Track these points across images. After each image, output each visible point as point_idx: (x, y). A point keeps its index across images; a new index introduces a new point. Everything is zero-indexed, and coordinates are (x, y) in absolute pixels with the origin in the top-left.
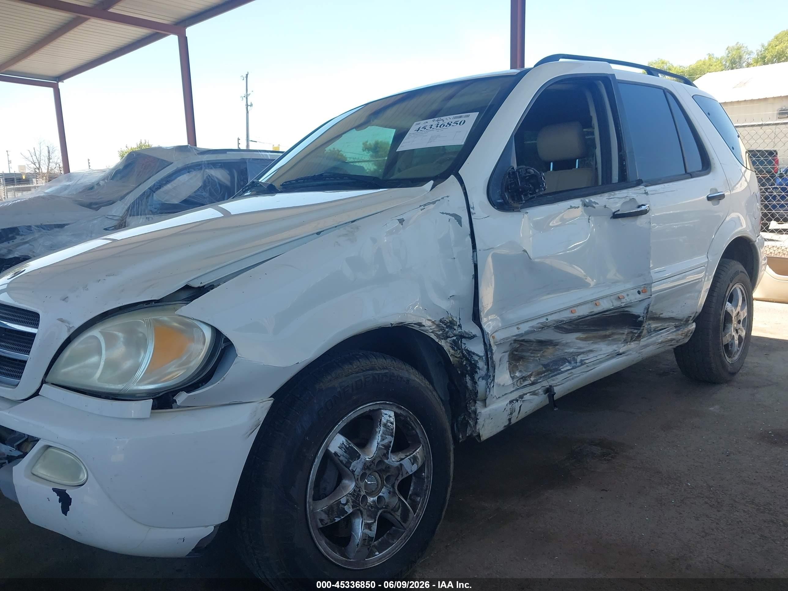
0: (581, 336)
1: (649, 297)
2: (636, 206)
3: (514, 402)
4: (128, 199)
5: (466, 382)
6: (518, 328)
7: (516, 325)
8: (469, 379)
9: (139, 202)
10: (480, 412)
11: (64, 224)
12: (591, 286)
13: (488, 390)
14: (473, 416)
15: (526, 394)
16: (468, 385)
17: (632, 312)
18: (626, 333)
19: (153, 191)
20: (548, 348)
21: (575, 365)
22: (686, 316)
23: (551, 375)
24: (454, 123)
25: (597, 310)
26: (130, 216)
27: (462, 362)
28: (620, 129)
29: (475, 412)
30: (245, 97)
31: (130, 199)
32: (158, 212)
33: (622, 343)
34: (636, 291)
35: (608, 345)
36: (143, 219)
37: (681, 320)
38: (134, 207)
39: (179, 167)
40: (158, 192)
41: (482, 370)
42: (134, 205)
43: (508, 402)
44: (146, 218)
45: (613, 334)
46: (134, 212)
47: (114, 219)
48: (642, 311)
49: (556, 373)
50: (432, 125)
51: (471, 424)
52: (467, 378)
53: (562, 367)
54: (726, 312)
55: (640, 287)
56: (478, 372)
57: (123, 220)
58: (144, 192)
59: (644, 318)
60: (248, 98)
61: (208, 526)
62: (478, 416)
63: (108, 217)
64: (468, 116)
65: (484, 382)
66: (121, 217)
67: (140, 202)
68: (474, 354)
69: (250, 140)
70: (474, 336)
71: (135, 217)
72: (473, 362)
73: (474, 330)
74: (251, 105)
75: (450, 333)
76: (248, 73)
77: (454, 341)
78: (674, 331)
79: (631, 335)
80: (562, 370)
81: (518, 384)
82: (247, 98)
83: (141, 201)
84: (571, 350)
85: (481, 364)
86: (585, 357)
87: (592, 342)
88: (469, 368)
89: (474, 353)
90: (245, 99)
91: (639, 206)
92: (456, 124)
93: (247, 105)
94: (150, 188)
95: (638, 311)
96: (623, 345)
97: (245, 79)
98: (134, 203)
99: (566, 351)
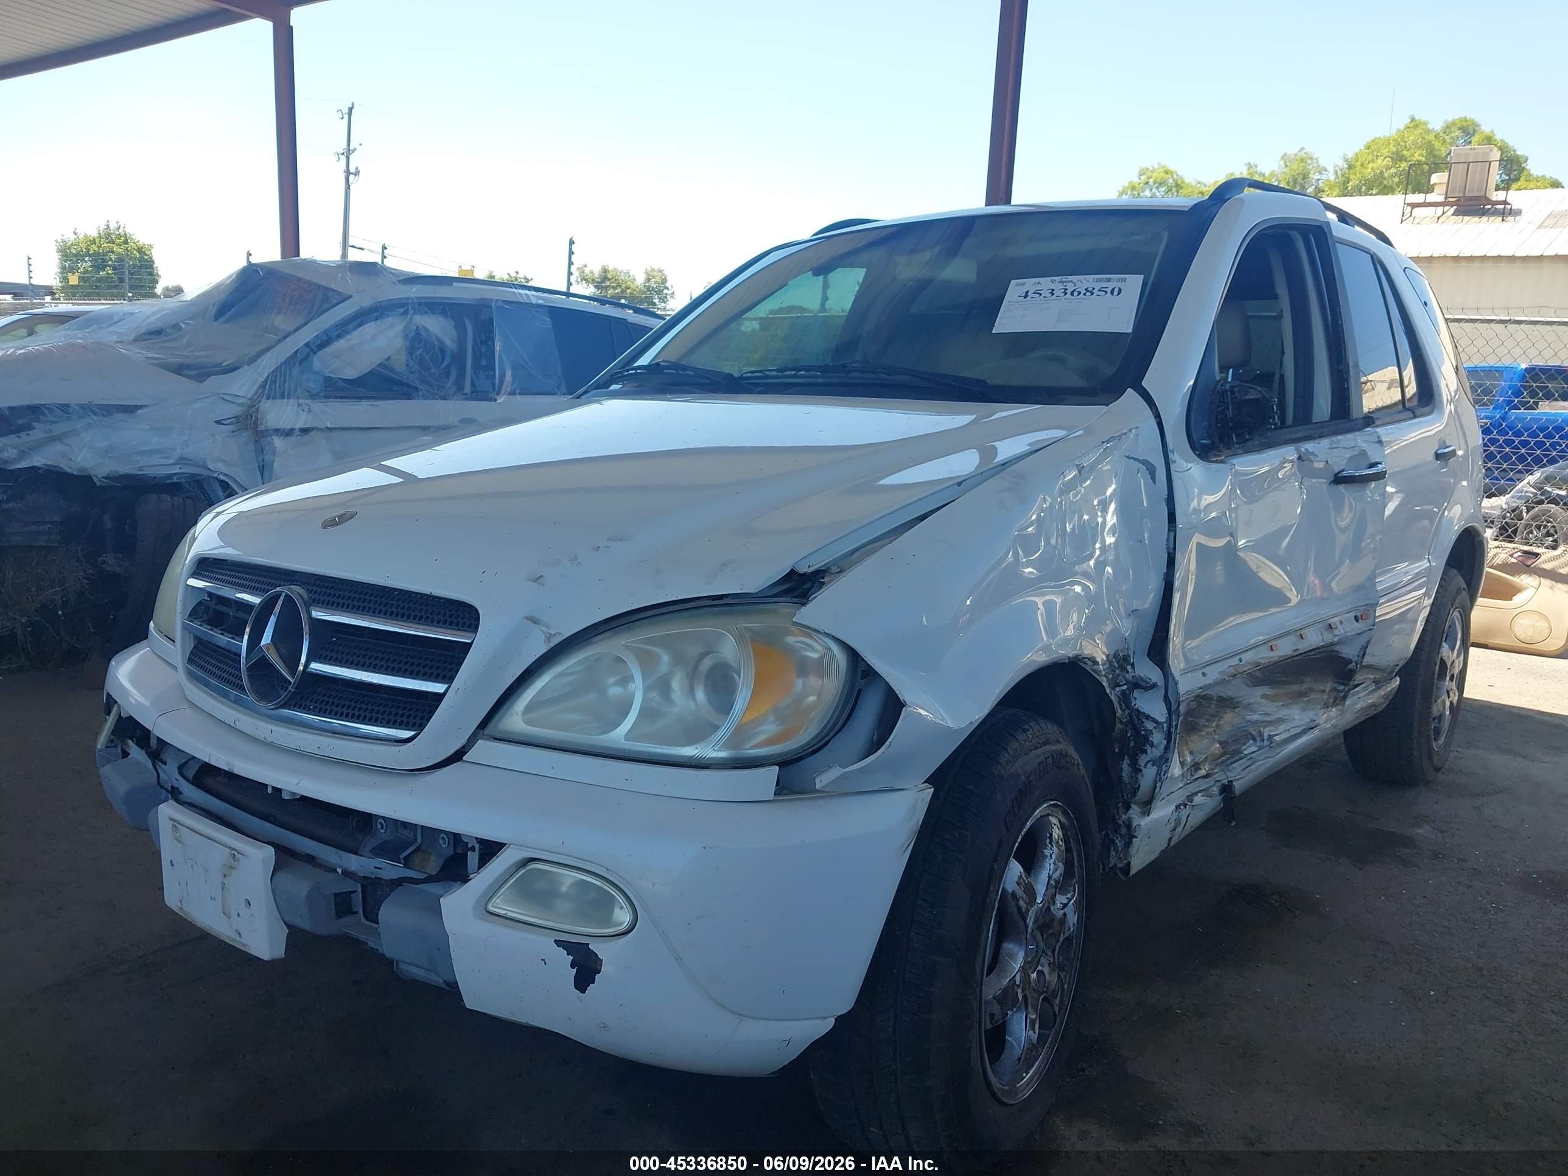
0: (1269, 693)
1: (1372, 627)
2: (1366, 464)
3: (1182, 807)
4: (264, 362)
5: (1122, 768)
6: (1204, 674)
7: (1200, 669)
8: (1128, 765)
9: (285, 370)
10: (1138, 825)
11: (136, 406)
12: (1291, 604)
13: (1158, 785)
14: (1124, 831)
15: (1196, 794)
16: (1124, 775)
17: (1342, 653)
18: (1328, 690)
19: (312, 350)
20: (1226, 713)
21: (1261, 744)
22: (1392, 664)
23: (1230, 761)
24: (1099, 290)
25: (1304, 646)
26: (268, 398)
27: (1127, 732)
28: (1340, 322)
29: (1129, 825)
30: (343, 154)
31: (269, 363)
32: (321, 395)
33: (1321, 709)
34: (1353, 614)
35: (1303, 710)
36: (293, 406)
37: (1384, 670)
38: (275, 381)
39: (363, 305)
40: (323, 353)
41: (1156, 748)
42: (276, 376)
43: (1174, 807)
44: (299, 405)
45: (1311, 690)
46: (275, 390)
47: (236, 401)
48: (1356, 653)
49: (1236, 758)
50: (1053, 290)
51: (1117, 847)
52: (1125, 762)
53: (1244, 747)
54: (1442, 659)
55: (1357, 609)
56: (1148, 751)
57: (254, 406)
58: (297, 351)
59: (1357, 664)
60: (351, 156)
61: (826, 1018)
62: (1135, 831)
63: (225, 397)
64: (1123, 280)
65: (1154, 769)
66: (250, 399)
67: (288, 371)
68: (1147, 719)
69: (350, 244)
70: (1154, 686)
71: (278, 401)
72: (1143, 733)
73: (1154, 674)
74: (357, 173)
75: (1121, 677)
76: (353, 104)
77: (1123, 692)
78: (1373, 690)
79: (1334, 694)
80: (1245, 752)
81: (1189, 776)
82: (348, 158)
83: (290, 370)
84: (1255, 717)
85: (1158, 737)
86: (1274, 731)
87: (1281, 703)
88: (1132, 744)
89: (1148, 717)
90: (343, 159)
91: (1373, 465)
92: (1104, 293)
93: (348, 173)
94: (307, 345)
95: (1349, 651)
96: (1323, 711)
97: (346, 117)
98: (276, 372)
99: (1248, 718)
